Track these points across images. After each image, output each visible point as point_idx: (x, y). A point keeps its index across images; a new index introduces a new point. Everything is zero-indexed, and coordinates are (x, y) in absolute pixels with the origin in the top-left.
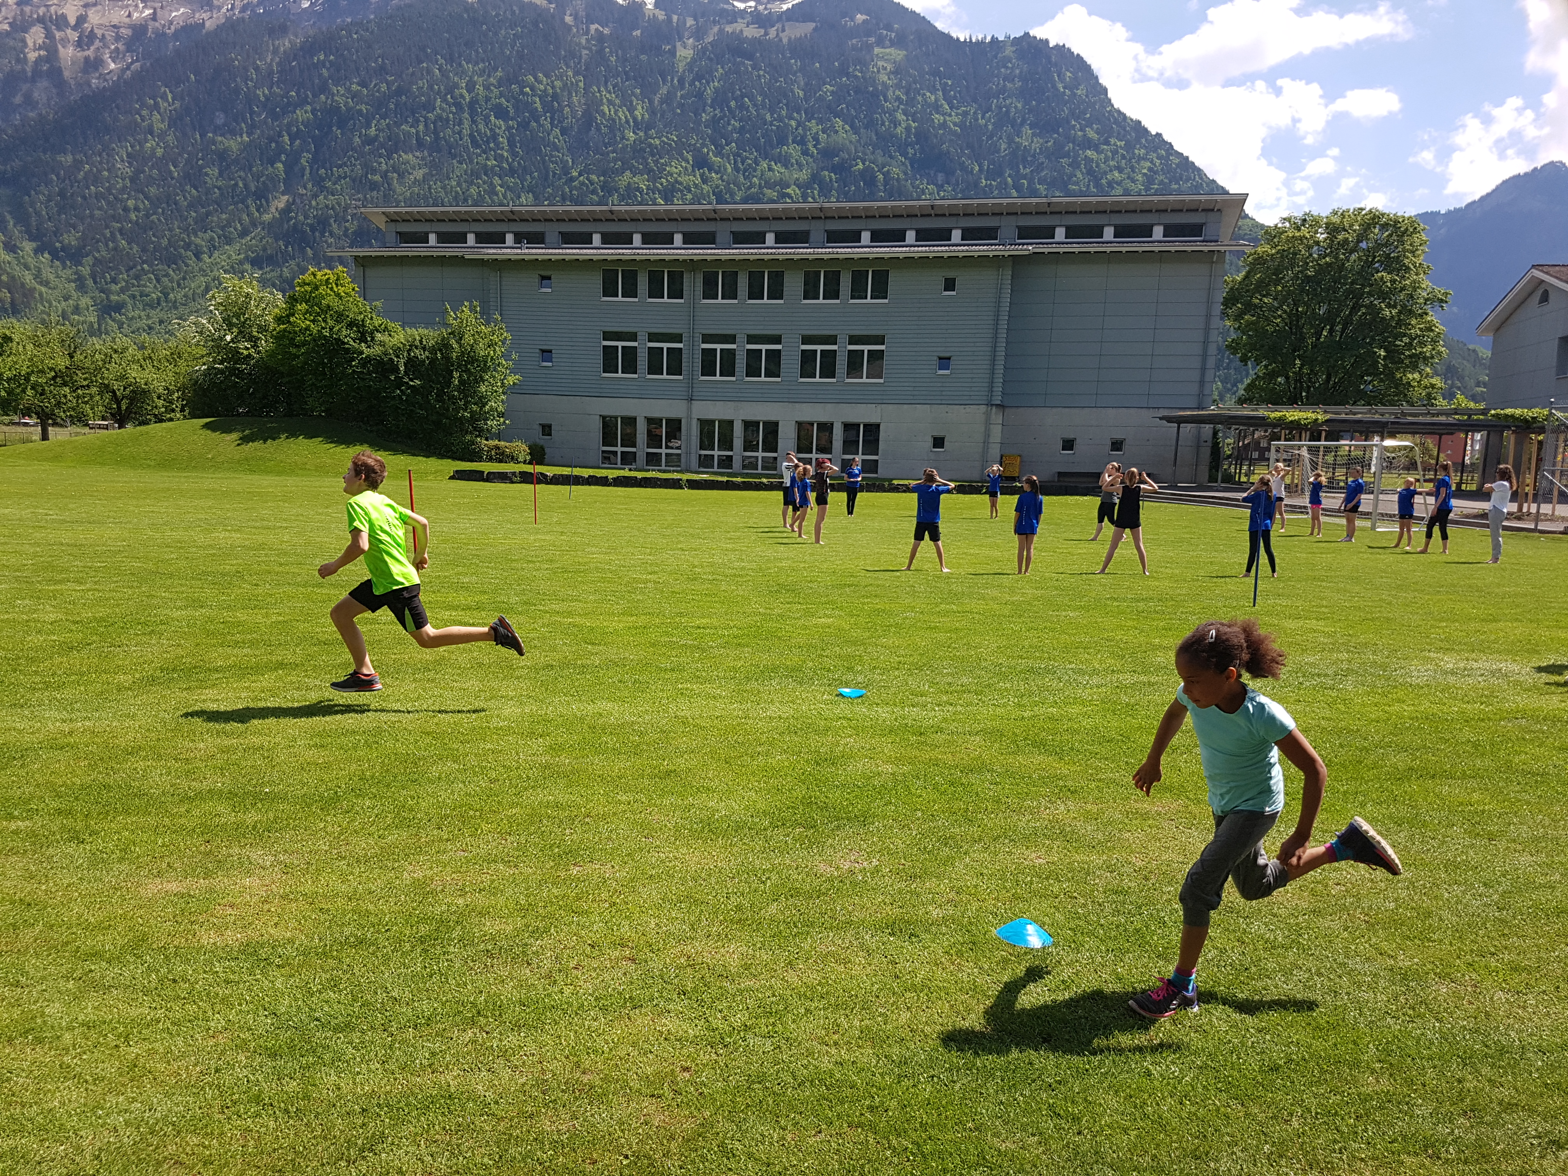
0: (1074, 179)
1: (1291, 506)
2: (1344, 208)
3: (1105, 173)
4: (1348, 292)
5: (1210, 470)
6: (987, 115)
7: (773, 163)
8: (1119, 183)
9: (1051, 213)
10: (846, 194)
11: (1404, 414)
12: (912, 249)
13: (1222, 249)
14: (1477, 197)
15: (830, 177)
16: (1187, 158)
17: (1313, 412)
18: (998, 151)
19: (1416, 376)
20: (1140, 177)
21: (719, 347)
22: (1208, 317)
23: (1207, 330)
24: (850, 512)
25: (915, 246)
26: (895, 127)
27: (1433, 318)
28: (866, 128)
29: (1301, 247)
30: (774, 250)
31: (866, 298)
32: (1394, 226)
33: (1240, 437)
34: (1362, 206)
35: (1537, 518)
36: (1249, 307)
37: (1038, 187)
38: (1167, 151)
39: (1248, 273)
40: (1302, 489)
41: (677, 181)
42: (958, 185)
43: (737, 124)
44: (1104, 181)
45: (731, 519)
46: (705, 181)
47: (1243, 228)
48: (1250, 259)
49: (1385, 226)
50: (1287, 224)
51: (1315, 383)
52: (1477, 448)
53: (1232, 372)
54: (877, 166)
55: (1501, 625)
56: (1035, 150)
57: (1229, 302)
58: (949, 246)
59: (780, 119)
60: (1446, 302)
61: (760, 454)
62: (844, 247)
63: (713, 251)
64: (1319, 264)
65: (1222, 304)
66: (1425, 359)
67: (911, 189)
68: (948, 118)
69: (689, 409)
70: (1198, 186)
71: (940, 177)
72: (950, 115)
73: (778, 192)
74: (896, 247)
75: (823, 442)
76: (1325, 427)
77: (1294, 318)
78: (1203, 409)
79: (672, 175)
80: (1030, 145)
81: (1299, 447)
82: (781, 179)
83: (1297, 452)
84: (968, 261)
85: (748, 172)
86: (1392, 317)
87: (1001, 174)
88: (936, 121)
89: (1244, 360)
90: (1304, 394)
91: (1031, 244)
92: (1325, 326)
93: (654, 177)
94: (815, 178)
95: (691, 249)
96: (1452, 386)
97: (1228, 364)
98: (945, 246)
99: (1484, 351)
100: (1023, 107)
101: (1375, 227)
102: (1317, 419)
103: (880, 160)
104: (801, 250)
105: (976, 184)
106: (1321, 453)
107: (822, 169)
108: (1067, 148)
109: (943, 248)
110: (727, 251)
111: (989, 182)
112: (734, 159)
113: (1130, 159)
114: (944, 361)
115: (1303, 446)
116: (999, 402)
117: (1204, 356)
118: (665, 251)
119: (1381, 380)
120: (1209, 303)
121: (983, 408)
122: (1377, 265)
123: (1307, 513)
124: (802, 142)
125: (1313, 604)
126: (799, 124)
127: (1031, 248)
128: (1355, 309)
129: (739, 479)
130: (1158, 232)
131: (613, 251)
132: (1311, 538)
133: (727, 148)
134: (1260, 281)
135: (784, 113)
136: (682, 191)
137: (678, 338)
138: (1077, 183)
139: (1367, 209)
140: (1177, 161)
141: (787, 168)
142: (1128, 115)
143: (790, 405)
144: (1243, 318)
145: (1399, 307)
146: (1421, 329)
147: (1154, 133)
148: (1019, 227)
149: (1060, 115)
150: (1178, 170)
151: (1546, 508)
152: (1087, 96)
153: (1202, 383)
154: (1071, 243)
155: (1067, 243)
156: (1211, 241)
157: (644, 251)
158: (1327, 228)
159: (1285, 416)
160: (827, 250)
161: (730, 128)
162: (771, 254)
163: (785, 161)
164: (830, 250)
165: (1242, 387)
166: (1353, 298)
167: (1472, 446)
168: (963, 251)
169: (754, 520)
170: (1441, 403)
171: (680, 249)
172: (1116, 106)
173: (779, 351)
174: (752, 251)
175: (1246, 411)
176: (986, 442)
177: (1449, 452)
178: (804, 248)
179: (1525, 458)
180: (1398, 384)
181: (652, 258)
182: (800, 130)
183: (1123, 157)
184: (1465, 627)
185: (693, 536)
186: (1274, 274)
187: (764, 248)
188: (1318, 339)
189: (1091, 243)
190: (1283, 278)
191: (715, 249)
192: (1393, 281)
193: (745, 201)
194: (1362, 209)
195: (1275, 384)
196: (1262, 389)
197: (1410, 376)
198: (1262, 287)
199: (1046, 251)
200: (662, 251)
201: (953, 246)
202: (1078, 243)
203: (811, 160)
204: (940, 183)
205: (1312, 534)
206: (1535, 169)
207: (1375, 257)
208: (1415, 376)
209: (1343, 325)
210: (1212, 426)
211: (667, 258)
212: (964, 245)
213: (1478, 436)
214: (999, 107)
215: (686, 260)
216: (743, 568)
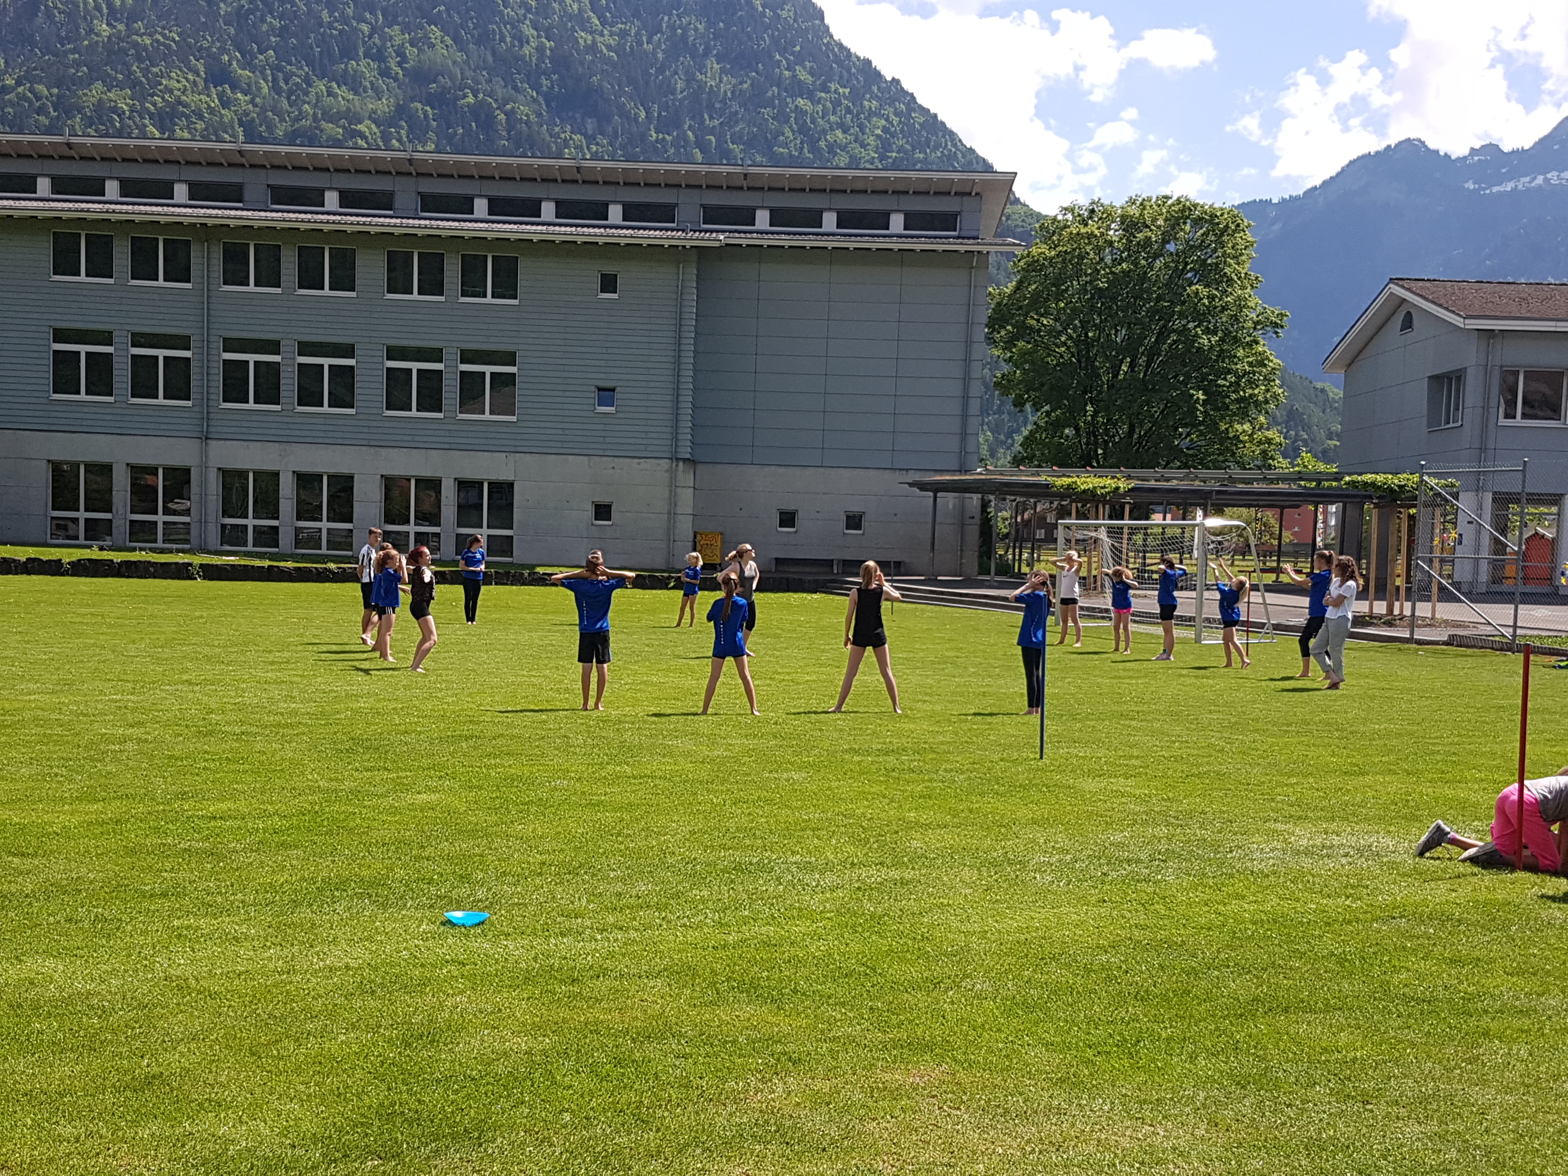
0: (781, 138)
1: (1088, 609)
2: (1144, 196)
3: (824, 132)
4: (1152, 312)
5: (981, 557)
6: (656, 38)
7: (334, 85)
8: (843, 148)
9: (749, 188)
10: (450, 139)
11: (1232, 480)
12: (551, 228)
13: (984, 249)
14: (1318, 182)
15: (425, 113)
16: (935, 116)
17: (1113, 478)
18: (673, 92)
19: (1247, 427)
20: (871, 140)
21: (251, 358)
22: (968, 343)
23: (967, 361)
24: (471, 617)
25: (555, 225)
26: (521, 46)
27: (1266, 349)
28: (477, 43)
29: (1088, 248)
30: (338, 218)
31: (485, 296)
32: (1211, 222)
33: (1019, 509)
34: (1169, 193)
35: (1413, 622)
36: (1023, 331)
37: (731, 146)
38: (908, 105)
39: (1020, 282)
40: (1103, 586)
41: (180, 102)
42: (616, 138)
43: (276, 23)
44: (822, 144)
45: (276, 630)
46: (225, 103)
47: (1013, 217)
48: (1022, 263)
49: (1198, 222)
50: (1069, 217)
51: (1114, 436)
52: (1333, 523)
53: (1005, 417)
54: (496, 101)
56: (725, 92)
57: (997, 321)
58: (605, 227)
59: (345, 20)
60: (1282, 327)
61: (325, 525)
62: (448, 220)
63: (239, 213)
64: (1112, 273)
65: (987, 326)
66: (1257, 404)
67: (548, 138)
68: (599, 39)
69: (204, 455)
70: (952, 157)
71: (590, 125)
72: (602, 35)
73: (344, 127)
74: (527, 223)
75: (427, 507)
76: (1128, 499)
77: (1083, 344)
78: (966, 472)
79: (171, 92)
80: (718, 86)
81: (1096, 528)
82: (348, 109)
83: (1093, 534)
84: (633, 251)
85: (295, 95)
86: (1212, 347)
87: (678, 125)
88: (581, 41)
89: (1019, 403)
90: (1100, 451)
91: (723, 231)
92: (1124, 358)
93: (140, 92)
94: (401, 111)
95: (202, 207)
96: (1297, 438)
97: (1000, 406)
98: (599, 227)
99: (1336, 390)
100: (707, 29)
101: (1185, 223)
102: (1117, 488)
103: (500, 92)
104: (382, 220)
105: (643, 137)
106: (1125, 536)
107: (413, 99)
108: (770, 93)
109: (597, 230)
110: (263, 214)
111: (661, 136)
112: (273, 75)
113: (858, 114)
114: (606, 394)
115: (1100, 526)
116: (688, 456)
117: (966, 398)
118: (159, 209)
119: (1202, 434)
120: (969, 324)
121: (665, 464)
122: (1189, 275)
123: (1111, 619)
124: (379, 57)
125: (1120, 753)
126: (373, 30)
127: (722, 237)
128: (1163, 334)
129: (290, 564)
130: (897, 222)
131: (71, 205)
132: (1117, 657)
133: (261, 57)
134: (1036, 295)
135: (350, 11)
136: (187, 117)
137: (184, 342)
138: (786, 145)
139: (1175, 198)
140: (922, 120)
141: (356, 93)
142: (853, 51)
143: (372, 450)
144: (1015, 346)
145: (1220, 334)
146: (1250, 364)
147: (889, 78)
148: (704, 207)
149: (759, 45)
150: (924, 133)
151: (1423, 609)
152: (795, 21)
153: (964, 435)
154: (778, 233)
155: (773, 233)
156: (969, 238)
157: (125, 207)
158: (1122, 223)
159: (1075, 483)
160: (423, 222)
161: (265, 28)
162: (334, 222)
163: (354, 84)
164: (427, 222)
165: (1019, 439)
166: (1159, 320)
167: (1325, 522)
168: (626, 235)
169: (316, 632)
170: (1282, 464)
171: (185, 206)
172: (836, 38)
173: (352, 367)
174: (303, 216)
175: (1025, 476)
176: (672, 514)
177: (1296, 529)
178: (385, 217)
179: (1392, 540)
180: (1224, 438)
181: (137, 218)
182: (376, 39)
183: (848, 111)
185: (208, 659)
186: (1053, 285)
187: (323, 213)
188: (1116, 376)
189: (806, 234)
190: (1067, 290)
191: (242, 209)
192: (1212, 298)
193: (291, 139)
194: (1167, 198)
195: (1061, 438)
196: (1045, 445)
197: (1238, 427)
198: (1038, 303)
199: (744, 242)
200: (154, 209)
201: (611, 227)
202: (789, 234)
203: (394, 85)
204: (590, 132)
205: (1117, 649)
206: (1389, 147)
207: (1187, 264)
208: (1245, 427)
209: (1148, 356)
210: (980, 496)
211: (163, 219)
212: (627, 228)
213: (1333, 508)
214: (672, 28)
215: (195, 224)
216: (294, 713)
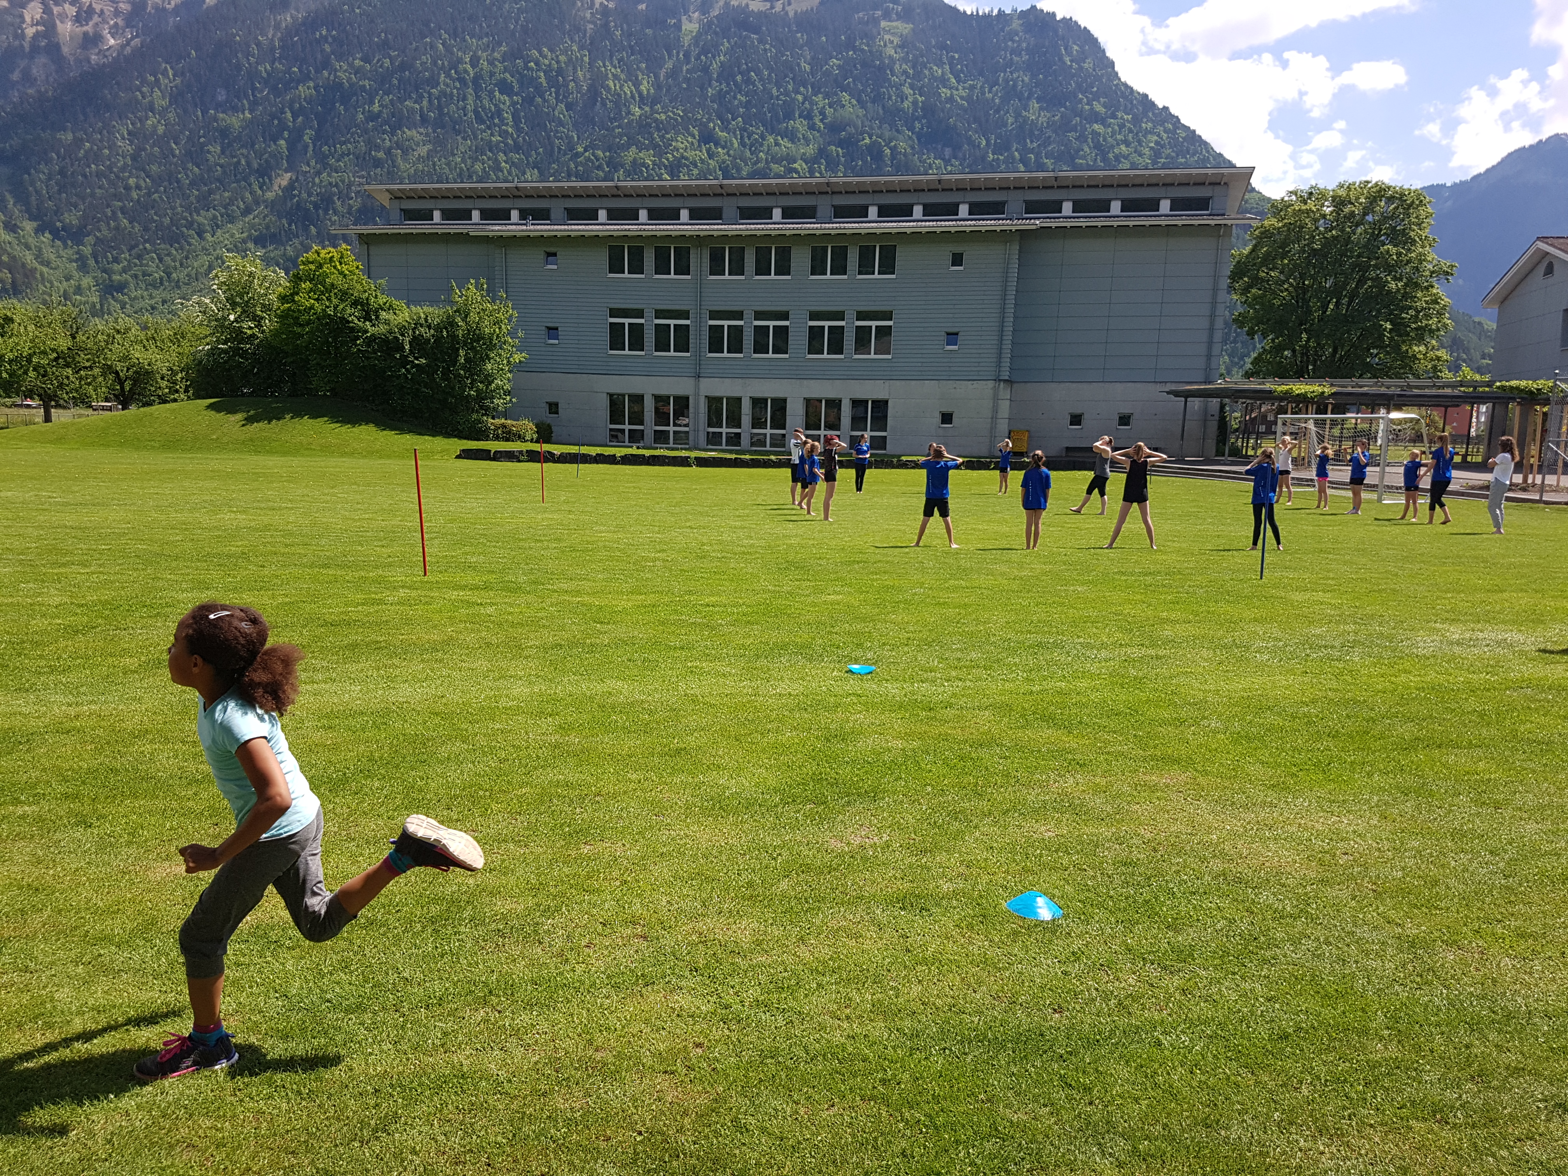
0: (1081, 153)
1: (1298, 479)
2: (1350, 181)
3: (1113, 147)
4: (1354, 266)
5: (1217, 444)
6: (994, 89)
7: (779, 138)
8: (1126, 157)
9: (1058, 187)
10: (853, 169)
11: (1410, 387)
12: (920, 223)
13: (1229, 222)
14: (1482, 170)
15: (837, 152)
16: (1194, 131)
17: (1320, 385)
18: (1005, 125)
19: (1422, 348)
20: (1147, 151)
21: (726, 323)
22: (1215, 290)
23: (1214, 304)
24: (859, 489)
25: (922, 221)
26: (902, 102)
27: (1439, 291)
28: (873, 102)
29: (1307, 220)
30: (781, 226)
31: (873, 274)
32: (1400, 199)
33: (1247, 411)
34: (1368, 179)
35: (1542, 489)
36: (1256, 281)
37: (1045, 161)
38: (1174, 125)
39: (1255, 246)
40: (1309, 462)
41: (683, 157)
42: (965, 160)
43: (743, 99)
44: (1111, 155)
45: (740, 497)
46: (711, 156)
47: (1250, 201)
48: (1257, 232)
49: (1391, 199)
50: (1294, 198)
51: (1321, 356)
52: (1483, 419)
53: (1239, 345)
54: (884, 140)
55: (1506, 595)
56: (1042, 123)
57: (1236, 275)
58: (956, 220)
59: (787, 94)
60: (1452, 274)
61: (768, 431)
62: (850, 223)
63: (720, 227)
64: (1325, 238)
65: (1229, 277)
66: (1431, 331)
67: (918, 164)
68: (955, 92)
69: (697, 387)
70: (1205, 160)
71: (948, 152)
72: (957, 90)
73: (785, 167)
74: (903, 221)
75: (832, 419)
76: (1331, 400)
77: (1301, 291)
78: (1210, 383)
79: (678, 150)
80: (1037, 119)
81: (1306, 421)
82: (788, 154)
83: (1304, 425)
84: (976, 236)
85: (755, 147)
86: (1398, 290)
87: (1008, 148)
88: (943, 95)
89: (1251, 334)
90: (1310, 367)
91: (1038, 218)
92: (1331, 299)
93: (660, 153)
94: (822, 152)
95: (697, 224)
96: (1458, 359)
97: (1235, 338)
98: (952, 220)
99: (1489, 323)
100: (1031, 80)
101: (1381, 200)
102: (1323, 393)
103: (887, 134)
104: (808, 225)
105: (984, 158)
106: (1328, 426)
107: (829, 144)
108: (1074, 122)
109: (950, 223)
110: (734, 226)
111: (996, 156)
112: (741, 134)
113: (1137, 134)
114: (952, 337)
115: (1309, 419)
116: (1007, 378)
117: (1211, 329)
118: (672, 227)
119: (1388, 353)
120: (1216, 277)
121: (991, 384)
122: (1383, 238)
123: (1314, 486)
124: (809, 117)
125: (1320, 576)
126: (805, 99)
127: (1038, 222)
128: (1361, 282)
129: (748, 457)
130: (1165, 206)
131: (619, 227)
132: (1318, 511)
133: (733, 123)
134: (1267, 254)
135: (790, 87)
136: (688, 167)
137: (685, 315)
138: (1084, 157)
139: (1374, 182)
140: (1184, 135)
141: (793, 143)
142: (1135, 88)
143: (798, 381)
144: (1249, 292)
145: (1405, 280)
146: (1426, 302)
147: (1161, 106)
148: (1026, 202)
149: (1067, 88)
150: (1185, 144)
151: (1551, 480)
152: (1094, 70)
153: (1209, 356)
154: (1078, 218)
155: (1074, 218)
156: (1218, 215)
157: (651, 227)
158: (1333, 201)
159: (1291, 389)
160: (835, 225)
161: (736, 102)
162: (778, 229)
163: (792, 136)
164: (838, 225)
165: (1248, 360)
166: (1358, 272)
167: (1477, 418)
168: (970, 225)
169: (763, 498)
170: (1447, 375)
171: (687, 224)
172: (1123, 80)
173: (787, 327)
174: (759, 226)
175: (1254, 385)
176: (994, 418)
177: (1455, 424)
178: (811, 223)
179: (1530, 430)
180: (1404, 356)
181: (658, 234)
182: (807, 105)
183: (1130, 131)
184: (1470, 598)
185: (701, 513)
186: (1280, 248)
187: (771, 224)
188: (1324, 312)
189: (1098, 217)
190: (1289, 251)
191: (722, 224)
192: (1399, 254)
193: (751, 176)
194: (1368, 182)
195: (1282, 357)
196: (1269, 363)
197: (1415, 348)
198: (1268, 261)
199: (1053, 225)
200: (668, 227)
201: (960, 220)
202: (1086, 217)
203: (818, 135)
204: (947, 157)
205: (1318, 507)
206: (1541, 141)
207: (1381, 230)
208: (1421, 348)
209: (1349, 298)
210: (1219, 400)
211: (673, 234)
212: (972, 220)
213: (1483, 408)
214: (1006, 81)
215: (692, 236)
216: (752, 546)
